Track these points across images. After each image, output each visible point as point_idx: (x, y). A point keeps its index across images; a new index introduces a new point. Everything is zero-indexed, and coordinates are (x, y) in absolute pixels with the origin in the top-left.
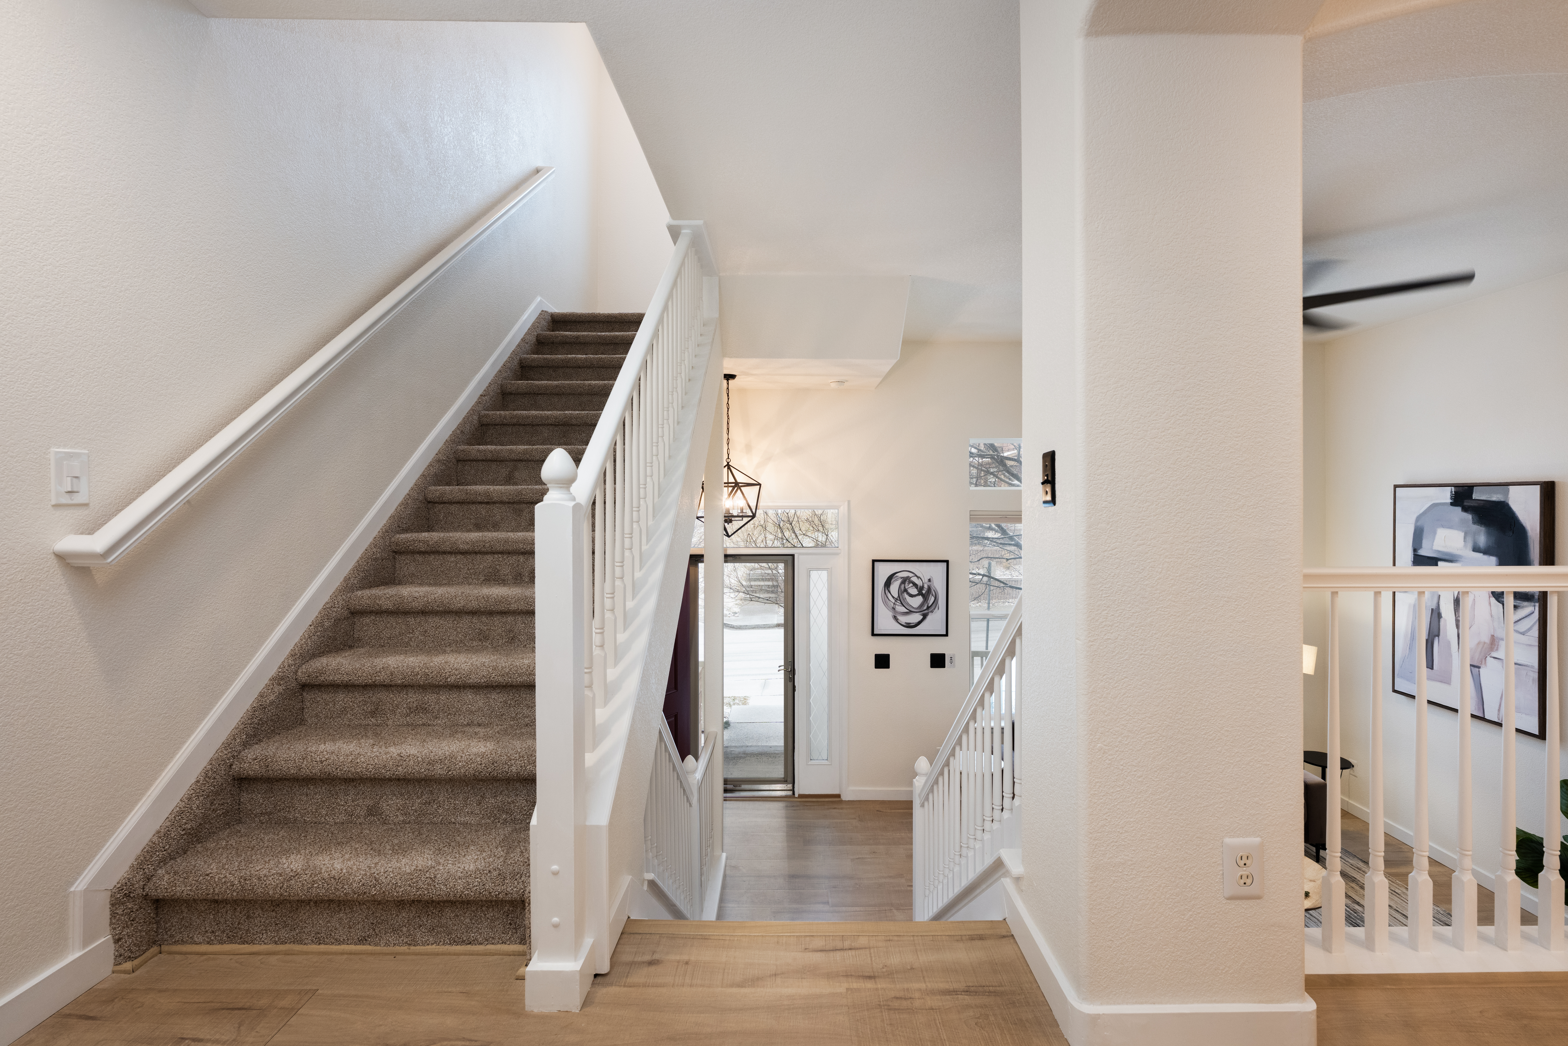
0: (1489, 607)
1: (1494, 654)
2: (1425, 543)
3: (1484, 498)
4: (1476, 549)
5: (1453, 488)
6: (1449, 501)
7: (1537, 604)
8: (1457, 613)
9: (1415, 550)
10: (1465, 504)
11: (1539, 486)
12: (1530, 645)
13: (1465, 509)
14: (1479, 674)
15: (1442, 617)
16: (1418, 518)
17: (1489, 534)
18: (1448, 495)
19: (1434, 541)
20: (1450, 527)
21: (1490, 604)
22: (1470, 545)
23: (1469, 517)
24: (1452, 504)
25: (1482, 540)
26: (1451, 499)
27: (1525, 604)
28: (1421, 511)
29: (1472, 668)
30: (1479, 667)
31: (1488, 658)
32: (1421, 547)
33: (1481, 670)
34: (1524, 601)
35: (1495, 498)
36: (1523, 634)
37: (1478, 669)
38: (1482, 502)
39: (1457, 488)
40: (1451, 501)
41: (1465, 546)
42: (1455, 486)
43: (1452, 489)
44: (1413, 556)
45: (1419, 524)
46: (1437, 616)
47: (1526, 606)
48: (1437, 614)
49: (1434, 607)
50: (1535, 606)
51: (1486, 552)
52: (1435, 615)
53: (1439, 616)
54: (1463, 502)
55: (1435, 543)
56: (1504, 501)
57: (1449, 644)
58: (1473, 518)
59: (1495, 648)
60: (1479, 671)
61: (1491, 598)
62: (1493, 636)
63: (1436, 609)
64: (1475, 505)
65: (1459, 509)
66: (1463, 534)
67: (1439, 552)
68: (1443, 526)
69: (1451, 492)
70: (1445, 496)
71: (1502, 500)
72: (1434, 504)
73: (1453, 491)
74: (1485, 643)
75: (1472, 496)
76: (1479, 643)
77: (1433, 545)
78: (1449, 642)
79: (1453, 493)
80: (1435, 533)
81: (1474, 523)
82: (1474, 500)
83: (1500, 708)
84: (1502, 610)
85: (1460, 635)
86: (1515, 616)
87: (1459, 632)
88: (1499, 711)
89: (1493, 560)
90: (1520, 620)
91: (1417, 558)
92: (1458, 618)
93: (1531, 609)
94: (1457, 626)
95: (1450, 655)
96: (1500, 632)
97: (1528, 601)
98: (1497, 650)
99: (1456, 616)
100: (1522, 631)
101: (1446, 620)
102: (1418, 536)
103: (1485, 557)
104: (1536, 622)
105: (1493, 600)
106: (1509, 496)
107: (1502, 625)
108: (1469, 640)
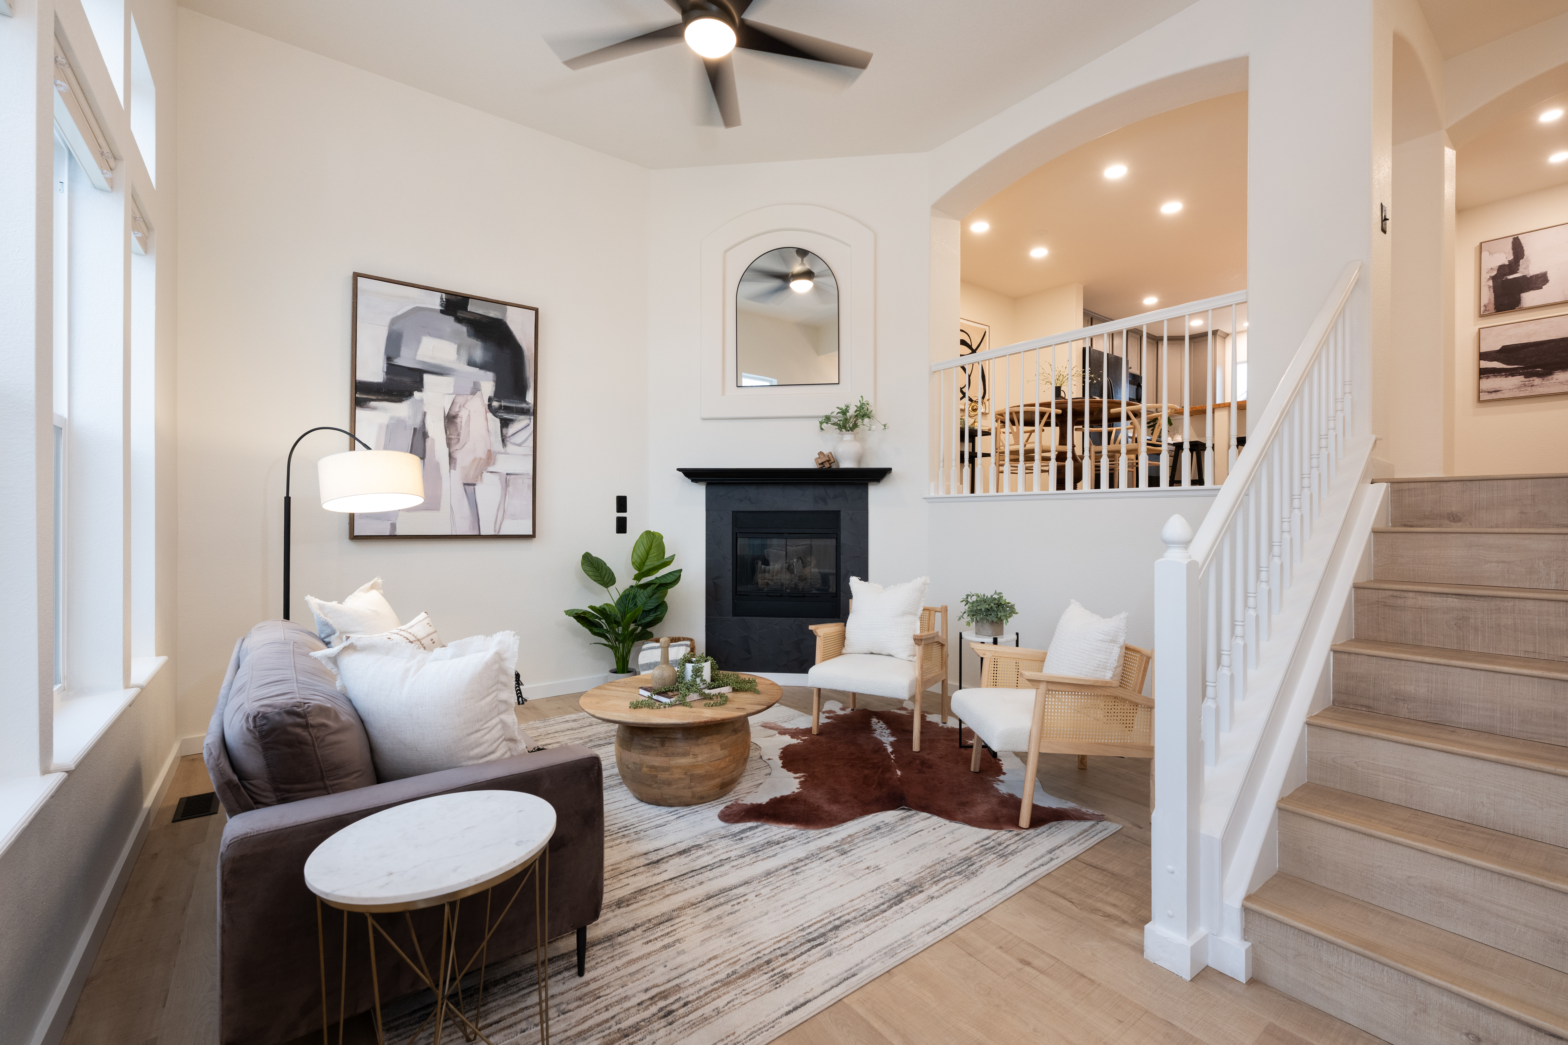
0: (485, 423)
1: (491, 469)
2: (404, 351)
3: (480, 312)
4: (471, 363)
5: (444, 295)
6: (439, 308)
8: (448, 431)
9: (389, 359)
11: (534, 311)
12: (526, 455)
13: (459, 320)
14: (475, 492)
15: (428, 437)
16: (394, 321)
17: (485, 349)
18: (438, 301)
19: (417, 351)
20: (441, 337)
21: (487, 419)
22: (465, 358)
23: (463, 329)
24: (442, 312)
25: (478, 354)
26: (441, 305)
27: (522, 417)
28: (400, 313)
29: (466, 487)
30: (474, 485)
31: (485, 474)
32: (398, 356)
33: (476, 487)
34: (521, 415)
35: (493, 314)
36: (519, 445)
37: (473, 487)
38: (479, 316)
39: (449, 295)
40: (441, 308)
41: (459, 359)
42: (447, 293)
43: (442, 295)
44: (386, 365)
45: (395, 327)
46: (421, 435)
47: (523, 420)
48: (421, 432)
49: (417, 426)
50: (530, 419)
51: (483, 367)
52: (419, 435)
53: (425, 435)
54: (456, 313)
55: (419, 354)
56: (502, 320)
57: (437, 466)
58: (468, 331)
59: (492, 463)
60: (474, 489)
61: (488, 414)
62: (489, 451)
63: (420, 428)
64: (471, 317)
65: (451, 319)
66: (456, 346)
67: (424, 363)
68: (430, 335)
69: (442, 299)
70: (435, 302)
71: (500, 318)
72: (418, 307)
73: (444, 298)
74: (481, 459)
75: (467, 309)
76: (474, 460)
77: (416, 354)
78: (438, 463)
79: (444, 300)
80: (419, 342)
81: (469, 335)
82: (470, 312)
83: (496, 520)
84: (499, 425)
85: (452, 454)
86: (512, 429)
87: (451, 451)
88: (495, 523)
89: (490, 375)
90: (517, 432)
91: (392, 368)
92: (450, 436)
93: (527, 422)
94: (449, 445)
95: (440, 478)
96: (497, 445)
97: (524, 415)
98: (494, 464)
99: (448, 434)
100: (518, 442)
101: (433, 440)
102: (394, 342)
103: (482, 372)
104: (531, 434)
105: (490, 415)
106: (507, 315)
107: (500, 439)
108: (464, 458)
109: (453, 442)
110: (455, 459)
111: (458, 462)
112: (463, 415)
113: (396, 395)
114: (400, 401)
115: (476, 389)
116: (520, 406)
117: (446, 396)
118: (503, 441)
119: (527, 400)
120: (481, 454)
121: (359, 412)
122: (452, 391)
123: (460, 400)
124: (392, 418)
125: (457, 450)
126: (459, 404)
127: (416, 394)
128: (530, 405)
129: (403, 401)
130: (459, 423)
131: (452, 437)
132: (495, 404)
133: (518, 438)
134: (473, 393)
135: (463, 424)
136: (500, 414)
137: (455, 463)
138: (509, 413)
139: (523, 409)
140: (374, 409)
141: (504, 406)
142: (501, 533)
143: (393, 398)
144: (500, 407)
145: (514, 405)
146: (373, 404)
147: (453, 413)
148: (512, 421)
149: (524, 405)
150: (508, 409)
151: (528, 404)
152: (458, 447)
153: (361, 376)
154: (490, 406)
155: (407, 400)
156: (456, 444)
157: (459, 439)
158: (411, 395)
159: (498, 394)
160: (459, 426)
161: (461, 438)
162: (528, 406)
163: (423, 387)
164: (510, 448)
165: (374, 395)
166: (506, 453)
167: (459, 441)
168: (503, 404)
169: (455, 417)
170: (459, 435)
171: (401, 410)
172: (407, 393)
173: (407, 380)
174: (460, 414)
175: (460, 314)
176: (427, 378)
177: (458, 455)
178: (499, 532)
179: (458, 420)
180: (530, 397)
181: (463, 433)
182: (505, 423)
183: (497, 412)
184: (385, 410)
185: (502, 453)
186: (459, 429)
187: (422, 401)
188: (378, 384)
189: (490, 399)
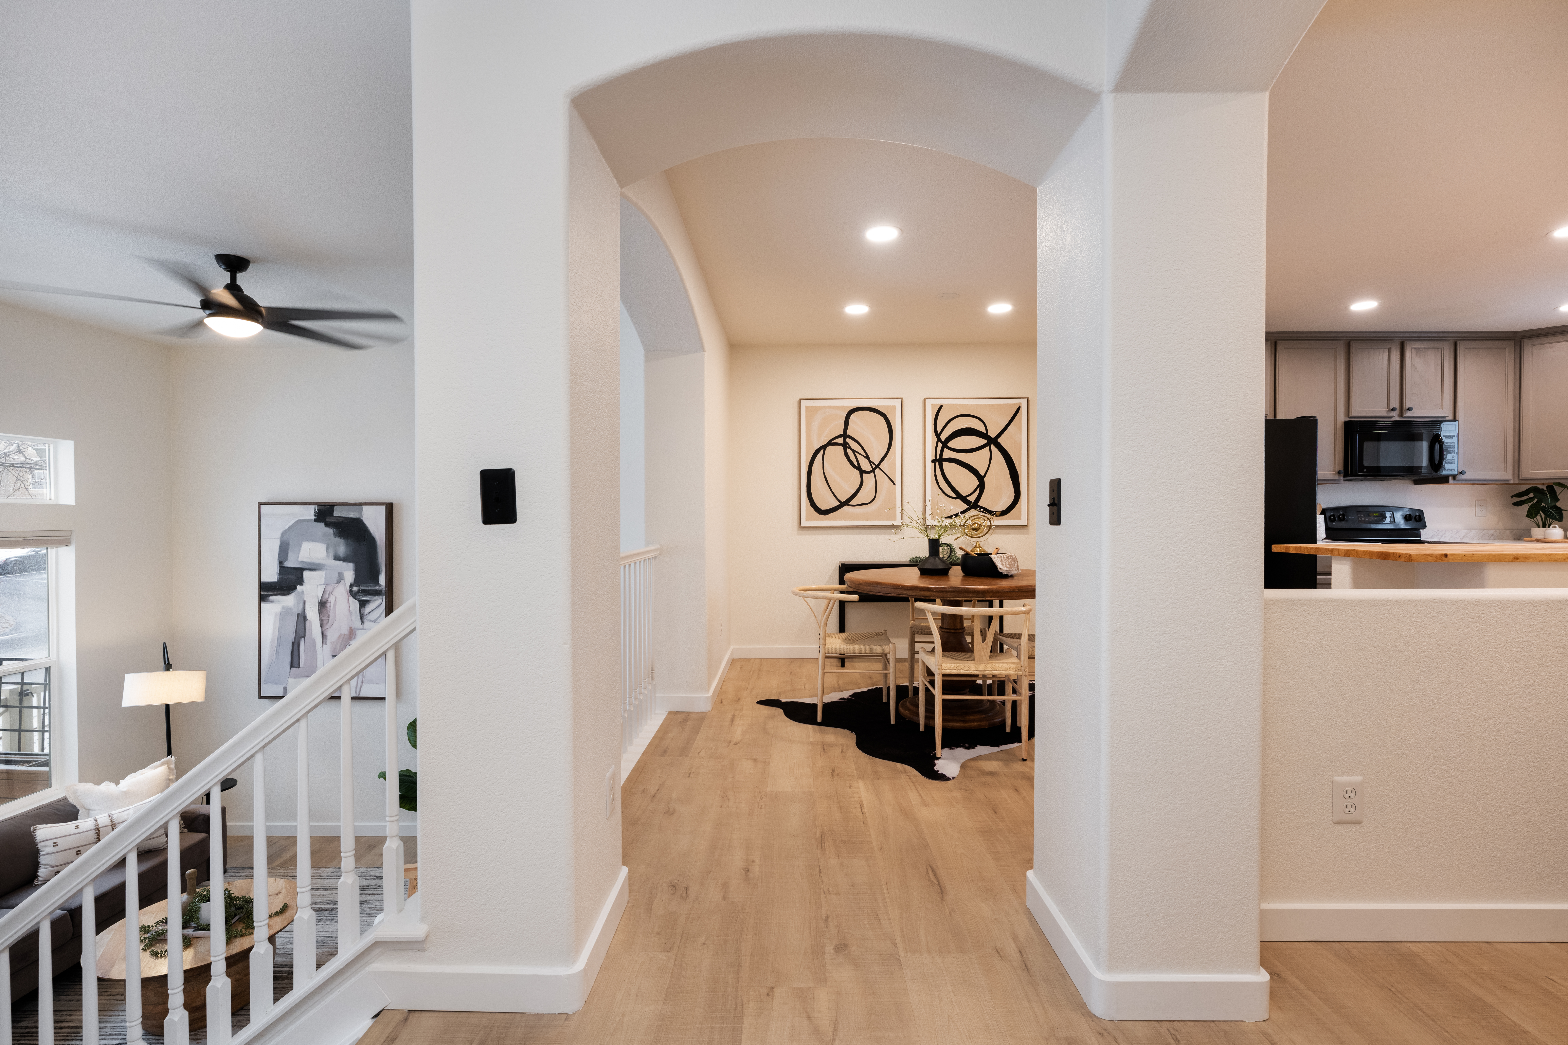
0: (348, 605)
2: (291, 556)
3: (343, 515)
4: (337, 558)
5: (316, 506)
6: (313, 518)
7: (384, 597)
8: (321, 614)
9: (281, 563)
10: (327, 520)
11: (385, 506)
13: (327, 525)
15: (307, 619)
16: (283, 534)
17: (347, 545)
18: (312, 513)
19: (299, 554)
20: (314, 541)
21: (349, 602)
22: (332, 555)
23: (330, 531)
24: (315, 520)
25: (342, 550)
26: (315, 516)
27: (376, 598)
28: (287, 527)
32: (286, 559)
34: (375, 596)
35: (352, 515)
36: (374, 621)
38: (342, 519)
39: (320, 506)
40: (315, 518)
41: (328, 556)
42: (319, 504)
43: (315, 508)
44: (279, 568)
45: (284, 538)
47: (376, 600)
48: (302, 617)
49: (300, 612)
50: (382, 598)
51: (345, 560)
52: (301, 619)
53: (305, 619)
54: (325, 519)
55: (300, 556)
56: (359, 518)
57: (314, 642)
58: (334, 532)
59: (353, 637)
61: (349, 597)
62: (351, 628)
63: (302, 613)
64: (336, 521)
65: (322, 524)
66: (325, 546)
67: (304, 562)
68: (308, 540)
69: (315, 510)
70: (310, 513)
71: (358, 517)
72: (299, 520)
73: (317, 509)
74: (345, 635)
75: (333, 514)
76: (340, 636)
77: (298, 557)
78: (315, 640)
79: (317, 511)
80: (300, 546)
81: (335, 536)
82: (335, 516)
83: (357, 685)
84: (358, 605)
85: (324, 632)
86: (368, 609)
87: (323, 630)
88: (356, 687)
89: (351, 566)
90: (372, 611)
91: (283, 570)
92: (322, 618)
93: (380, 601)
94: (321, 625)
95: (315, 651)
96: (357, 623)
97: (377, 596)
98: (355, 638)
99: (321, 616)
100: (373, 619)
101: (311, 622)
102: (284, 550)
103: (345, 564)
104: (383, 611)
105: (351, 598)
106: (363, 514)
107: (359, 618)
108: (332, 635)
109: (325, 622)
110: (326, 636)
111: (328, 638)
112: (332, 600)
113: (285, 590)
114: (288, 594)
115: (340, 578)
116: (374, 588)
117: (319, 587)
118: (361, 619)
119: (379, 582)
120: (345, 631)
121: (263, 605)
122: (323, 582)
123: (329, 588)
124: (283, 608)
125: (327, 628)
126: (328, 592)
127: (299, 587)
128: (382, 587)
129: (290, 593)
130: (329, 607)
131: (324, 618)
132: (355, 589)
133: (373, 616)
134: (338, 582)
135: (331, 608)
136: (359, 597)
137: (326, 639)
138: (365, 595)
139: (376, 591)
140: (272, 601)
141: (362, 590)
142: (361, 696)
143: (284, 593)
144: (359, 590)
145: (369, 588)
146: (271, 598)
147: (324, 600)
148: (368, 601)
149: (377, 588)
150: (365, 593)
151: (380, 586)
152: (328, 626)
153: (264, 579)
154: (351, 591)
155: (292, 593)
156: (327, 624)
157: (329, 620)
158: (295, 588)
159: (357, 581)
160: (328, 609)
161: (330, 619)
162: (380, 588)
163: (303, 582)
164: (367, 624)
165: (272, 591)
166: (364, 629)
167: (328, 622)
168: (362, 588)
169: (326, 602)
170: (328, 617)
171: (288, 601)
172: (293, 588)
173: (292, 577)
174: (329, 600)
175: (328, 520)
176: (305, 573)
177: (328, 633)
178: (359, 695)
179: (328, 605)
180: (382, 580)
181: (331, 614)
182: (363, 604)
183: (357, 595)
184: (278, 601)
185: (361, 629)
186: (328, 612)
187: (303, 592)
188: (274, 583)
189: (351, 586)
